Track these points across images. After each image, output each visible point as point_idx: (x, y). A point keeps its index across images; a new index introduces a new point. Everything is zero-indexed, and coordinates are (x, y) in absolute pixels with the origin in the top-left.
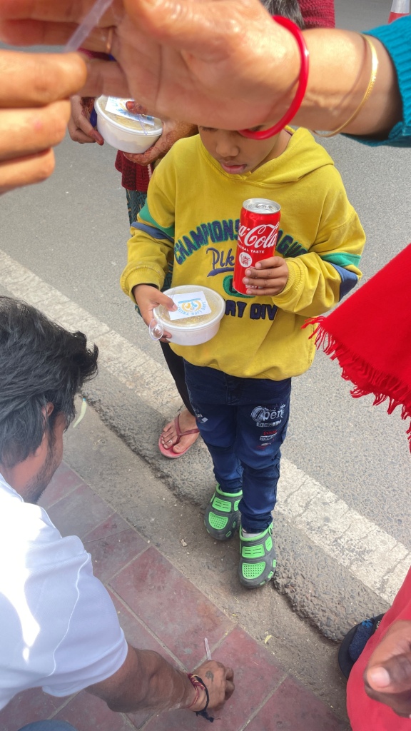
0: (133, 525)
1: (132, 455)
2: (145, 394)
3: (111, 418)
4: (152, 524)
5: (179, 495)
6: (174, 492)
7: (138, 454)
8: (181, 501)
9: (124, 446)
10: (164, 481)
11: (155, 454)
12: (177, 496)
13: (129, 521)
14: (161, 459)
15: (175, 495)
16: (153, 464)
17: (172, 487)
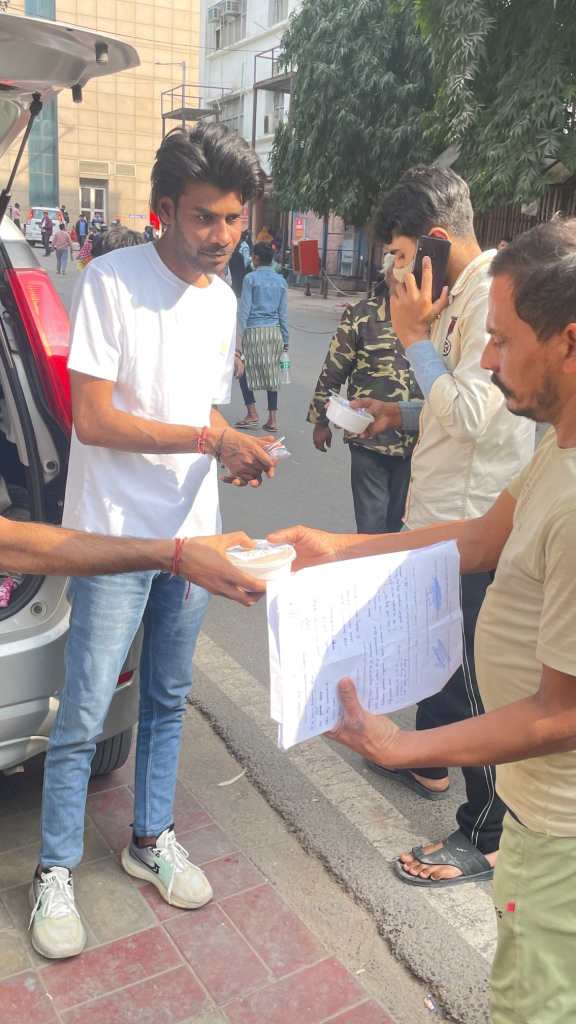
3: (257, 775)
5: (307, 847)
6: (304, 845)
7: (276, 810)
9: (263, 801)
10: (295, 835)
12: (305, 849)
16: (288, 819)
17: (303, 841)
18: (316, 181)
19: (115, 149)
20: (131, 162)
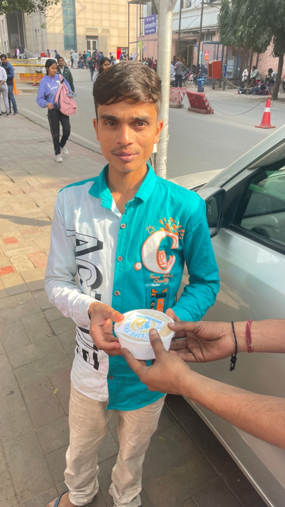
19: (101, 21)
20: (108, 27)
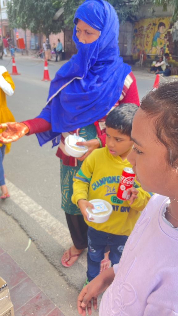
0: (49, 297)
1: (50, 265)
2: (56, 237)
3: (41, 247)
4: (57, 297)
5: (69, 284)
6: (67, 282)
7: (52, 264)
8: (70, 287)
9: (46, 260)
10: (63, 277)
11: (60, 264)
12: (68, 284)
13: (48, 296)
14: (62, 267)
15: (67, 284)
16: (58, 269)
17: (67, 280)
18: (22, 19)
